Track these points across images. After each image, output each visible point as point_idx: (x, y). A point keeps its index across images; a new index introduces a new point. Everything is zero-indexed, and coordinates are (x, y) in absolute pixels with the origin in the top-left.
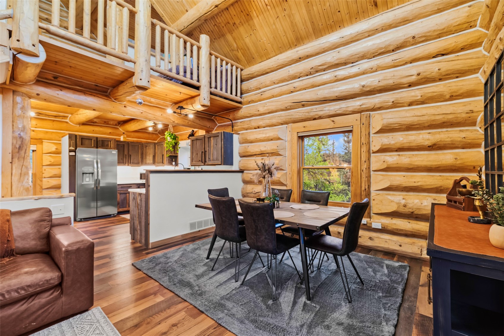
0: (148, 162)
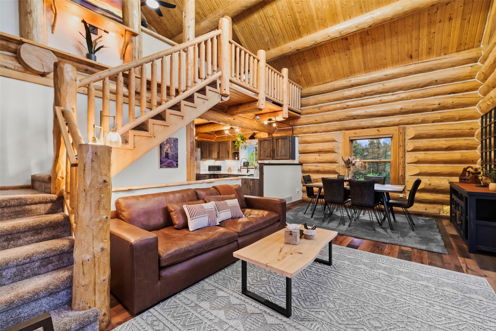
0: (214, 157)
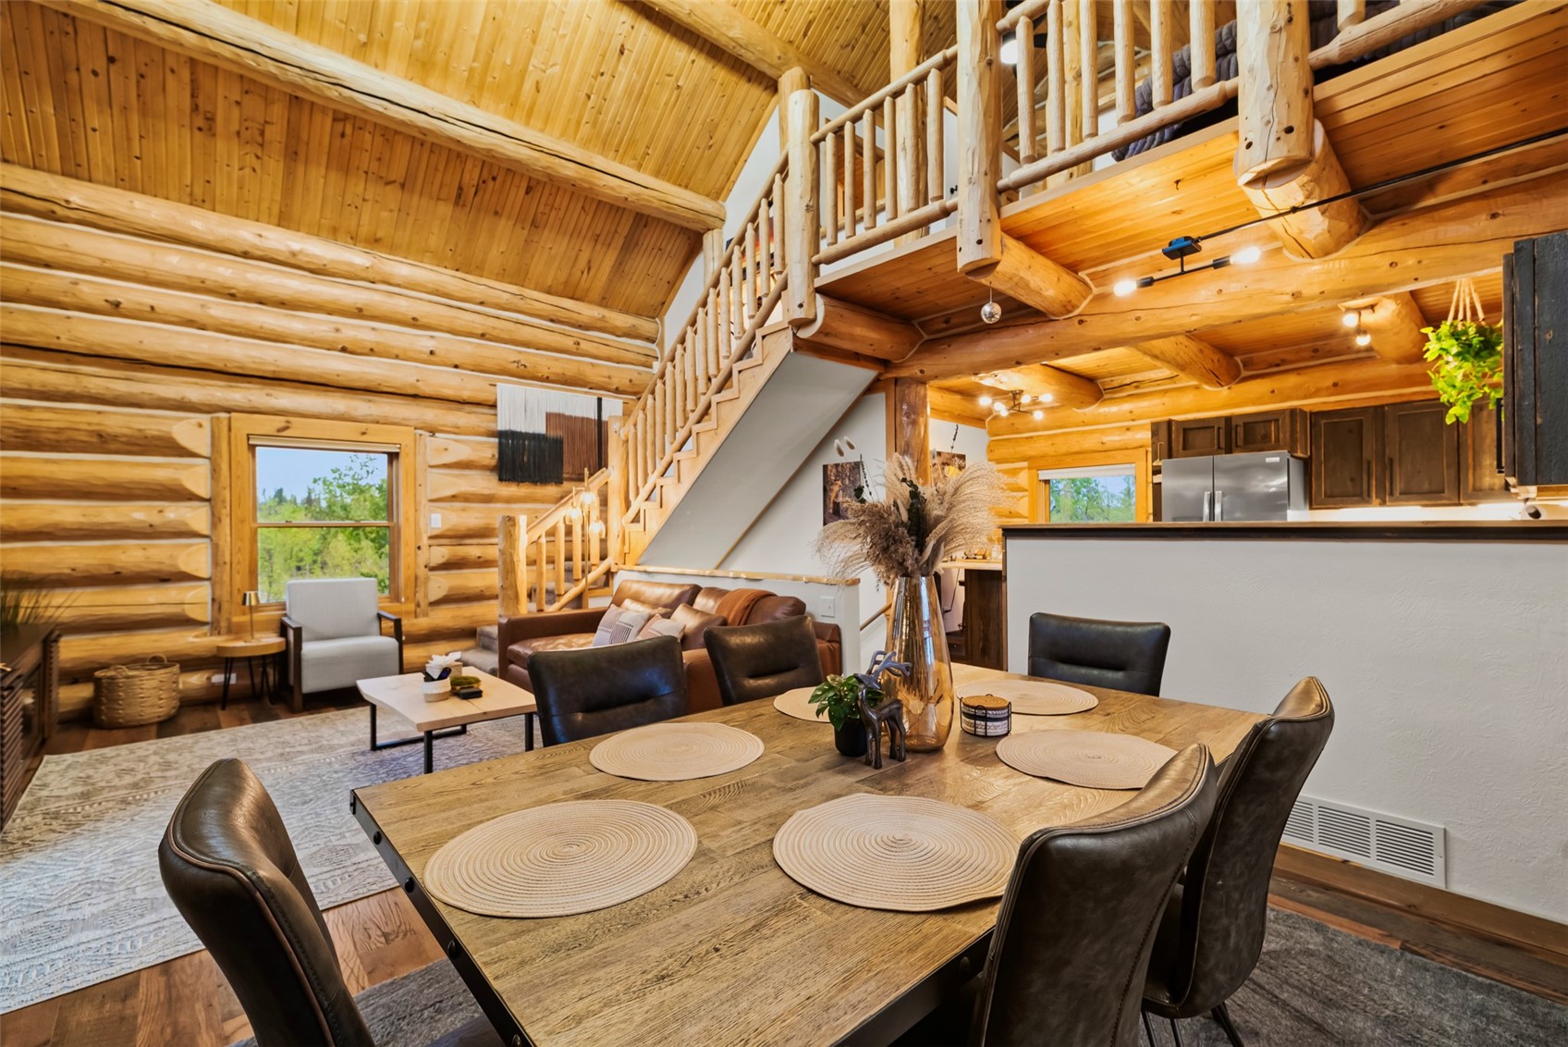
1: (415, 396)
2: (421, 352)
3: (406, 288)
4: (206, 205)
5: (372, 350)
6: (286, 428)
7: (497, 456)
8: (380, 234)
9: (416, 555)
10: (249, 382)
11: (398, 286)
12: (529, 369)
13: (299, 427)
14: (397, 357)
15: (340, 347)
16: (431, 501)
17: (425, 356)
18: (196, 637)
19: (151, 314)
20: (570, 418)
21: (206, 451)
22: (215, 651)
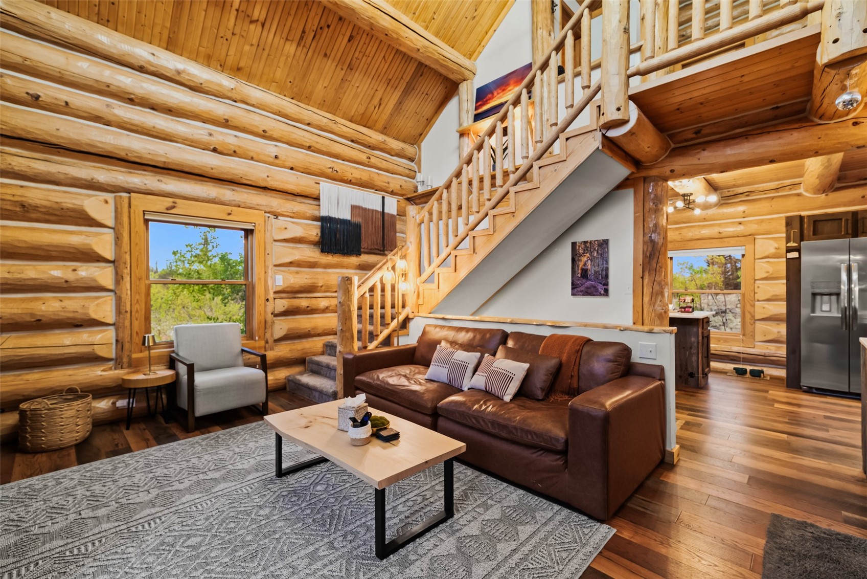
1: (265, 188)
2: (269, 156)
3: (258, 108)
4: (110, 24)
5: (235, 152)
6: (173, 207)
7: (319, 234)
8: (242, 64)
9: (265, 306)
10: (144, 170)
11: (253, 105)
12: (339, 174)
13: (183, 207)
14: (252, 159)
15: (212, 147)
16: (275, 266)
17: (271, 160)
18: (104, 371)
19: (65, 109)
20: (365, 210)
21: (110, 222)
22: (120, 382)
